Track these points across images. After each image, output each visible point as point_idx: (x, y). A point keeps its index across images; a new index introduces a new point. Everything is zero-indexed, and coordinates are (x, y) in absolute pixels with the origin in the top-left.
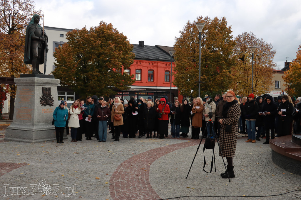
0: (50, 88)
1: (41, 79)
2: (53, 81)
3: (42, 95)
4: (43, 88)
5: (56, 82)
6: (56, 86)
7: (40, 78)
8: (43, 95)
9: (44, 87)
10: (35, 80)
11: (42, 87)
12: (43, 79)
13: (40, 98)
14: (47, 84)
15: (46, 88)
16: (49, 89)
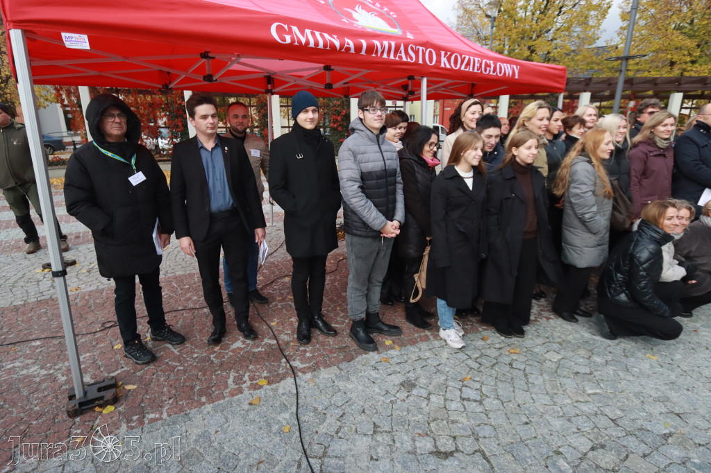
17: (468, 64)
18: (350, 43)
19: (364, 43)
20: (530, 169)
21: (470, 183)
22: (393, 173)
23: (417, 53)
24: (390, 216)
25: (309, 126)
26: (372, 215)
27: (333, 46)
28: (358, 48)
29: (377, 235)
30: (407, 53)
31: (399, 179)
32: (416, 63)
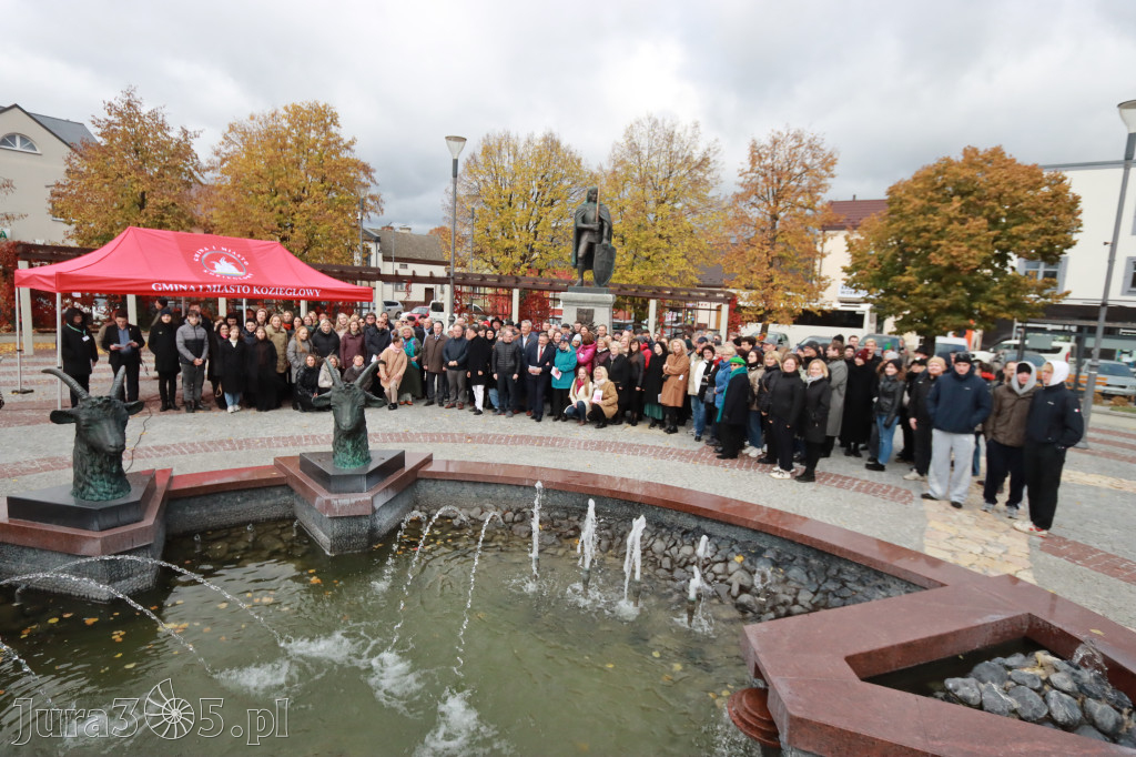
0: (593, 310)
1: (571, 296)
5: (606, 300)
6: (606, 306)
7: (573, 293)
9: (579, 307)
10: (561, 296)
11: (576, 308)
12: (575, 295)
14: (585, 302)
15: (585, 310)
16: (590, 313)
17: (275, 291)
18: (192, 287)
19: (201, 287)
20: (266, 341)
21: (234, 344)
22: (202, 341)
23: (236, 289)
24: (199, 356)
25: (165, 321)
26: (189, 355)
27: (183, 290)
28: (198, 289)
29: (192, 363)
30: (228, 288)
31: (206, 343)
32: (236, 293)
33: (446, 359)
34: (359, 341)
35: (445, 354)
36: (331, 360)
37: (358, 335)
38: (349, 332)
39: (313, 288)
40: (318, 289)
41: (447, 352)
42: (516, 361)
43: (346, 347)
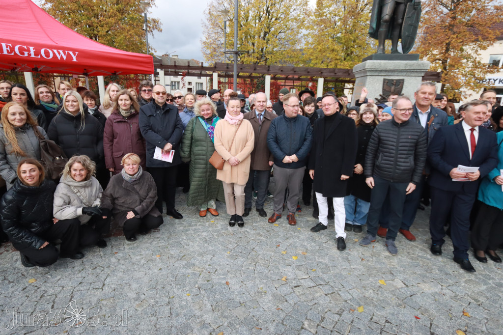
0: (403, 80)
1: (380, 64)
2: (410, 66)
3: (381, 93)
4: (384, 80)
5: (419, 68)
6: (420, 75)
7: (379, 61)
8: (383, 94)
9: (387, 78)
10: (367, 65)
11: (382, 78)
12: (385, 63)
13: (376, 99)
14: (395, 71)
15: (393, 80)
16: (400, 83)
33: (278, 152)
34: (133, 126)
35: (274, 146)
36: (77, 165)
37: (132, 116)
38: (117, 112)
39: (64, 49)
40: (74, 51)
41: (277, 141)
42: (416, 159)
43: (113, 136)
